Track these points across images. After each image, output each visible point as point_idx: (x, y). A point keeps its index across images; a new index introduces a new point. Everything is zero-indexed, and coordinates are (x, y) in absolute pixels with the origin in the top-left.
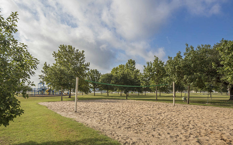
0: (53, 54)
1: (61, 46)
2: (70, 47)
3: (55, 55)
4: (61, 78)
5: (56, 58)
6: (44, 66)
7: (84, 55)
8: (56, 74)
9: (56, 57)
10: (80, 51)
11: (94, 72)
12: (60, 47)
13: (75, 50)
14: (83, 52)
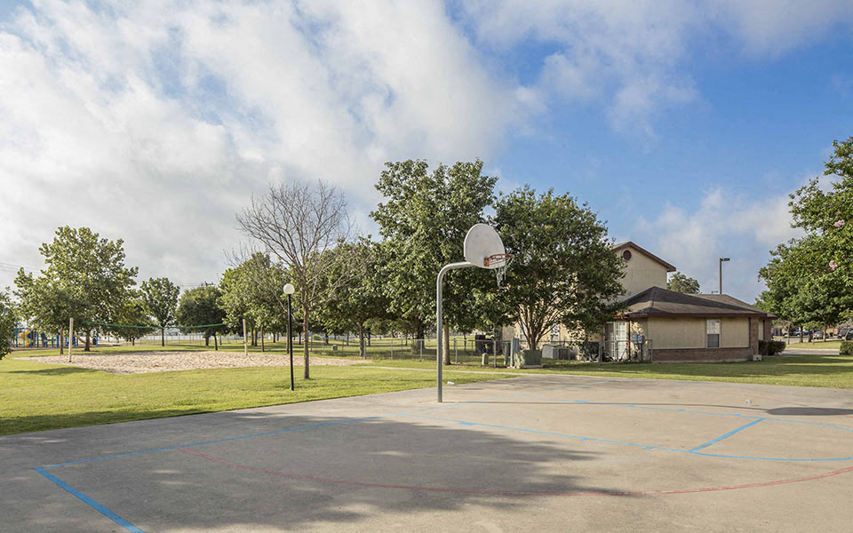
0: (41, 249)
1: (61, 229)
2: (85, 231)
3: (46, 250)
4: (60, 308)
5: (50, 258)
6: (18, 276)
7: (122, 249)
8: (47, 300)
9: (47, 256)
10: (112, 242)
11: (159, 283)
12: (59, 231)
13: (99, 239)
14: (120, 242)
